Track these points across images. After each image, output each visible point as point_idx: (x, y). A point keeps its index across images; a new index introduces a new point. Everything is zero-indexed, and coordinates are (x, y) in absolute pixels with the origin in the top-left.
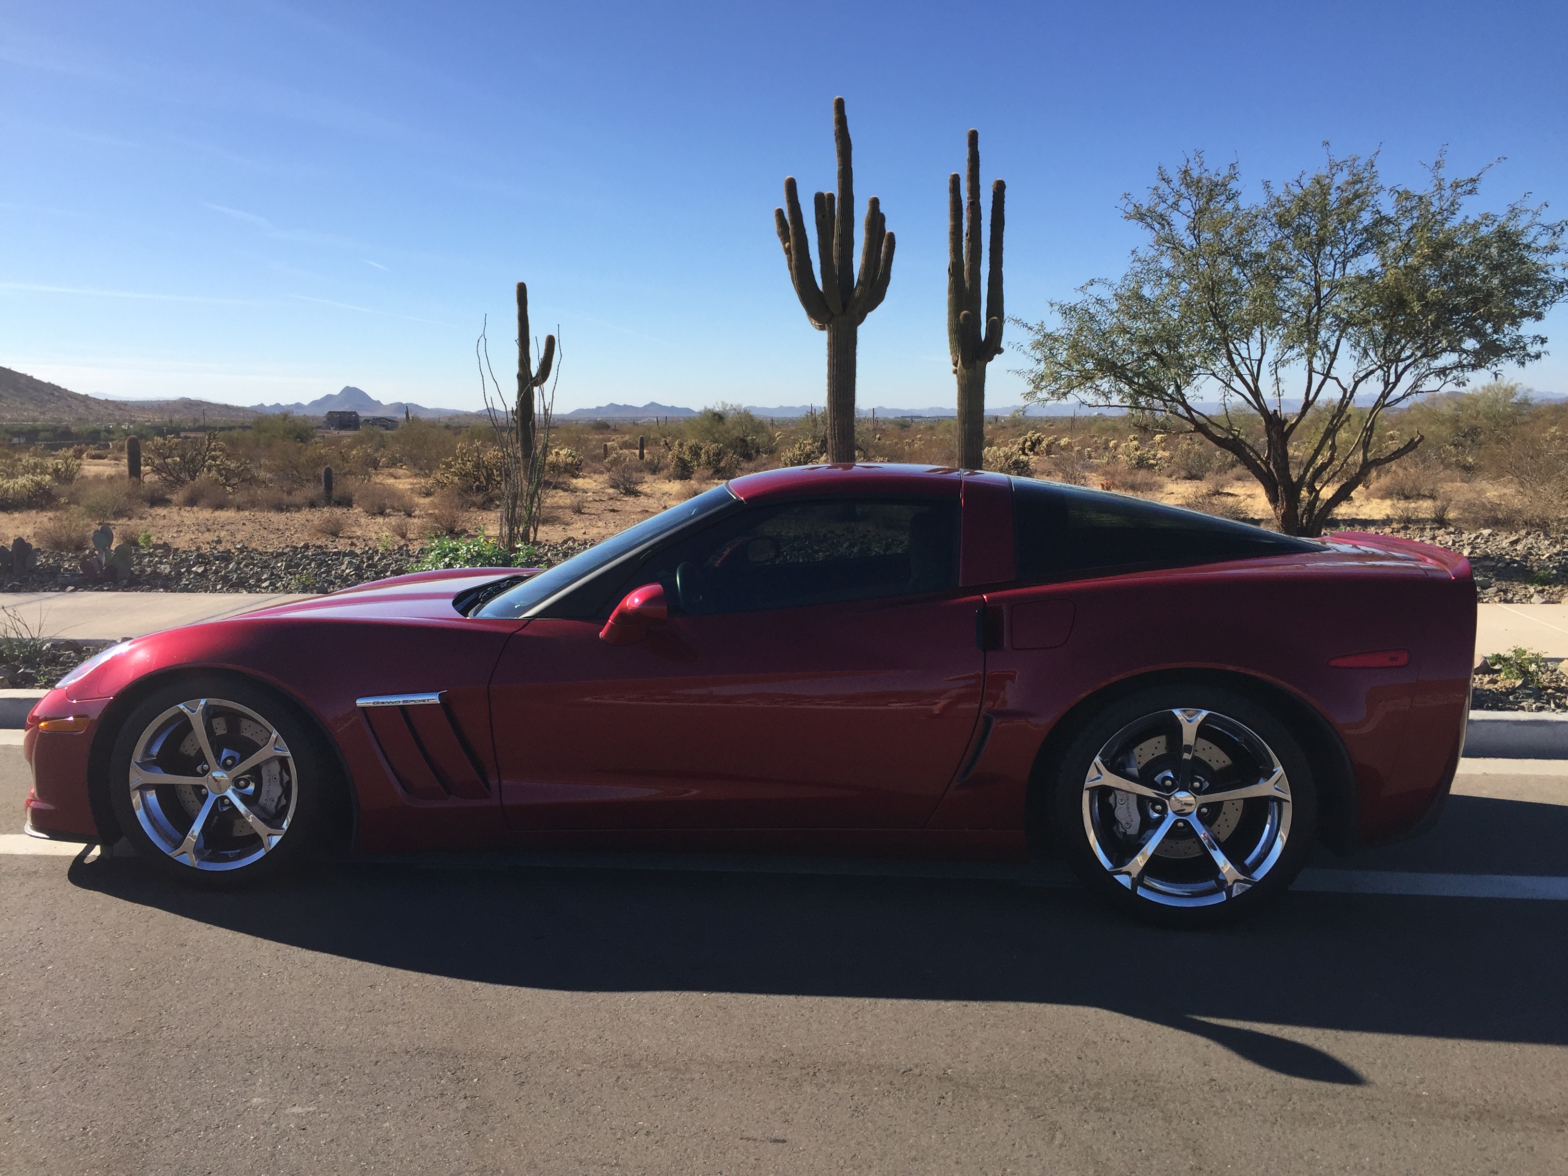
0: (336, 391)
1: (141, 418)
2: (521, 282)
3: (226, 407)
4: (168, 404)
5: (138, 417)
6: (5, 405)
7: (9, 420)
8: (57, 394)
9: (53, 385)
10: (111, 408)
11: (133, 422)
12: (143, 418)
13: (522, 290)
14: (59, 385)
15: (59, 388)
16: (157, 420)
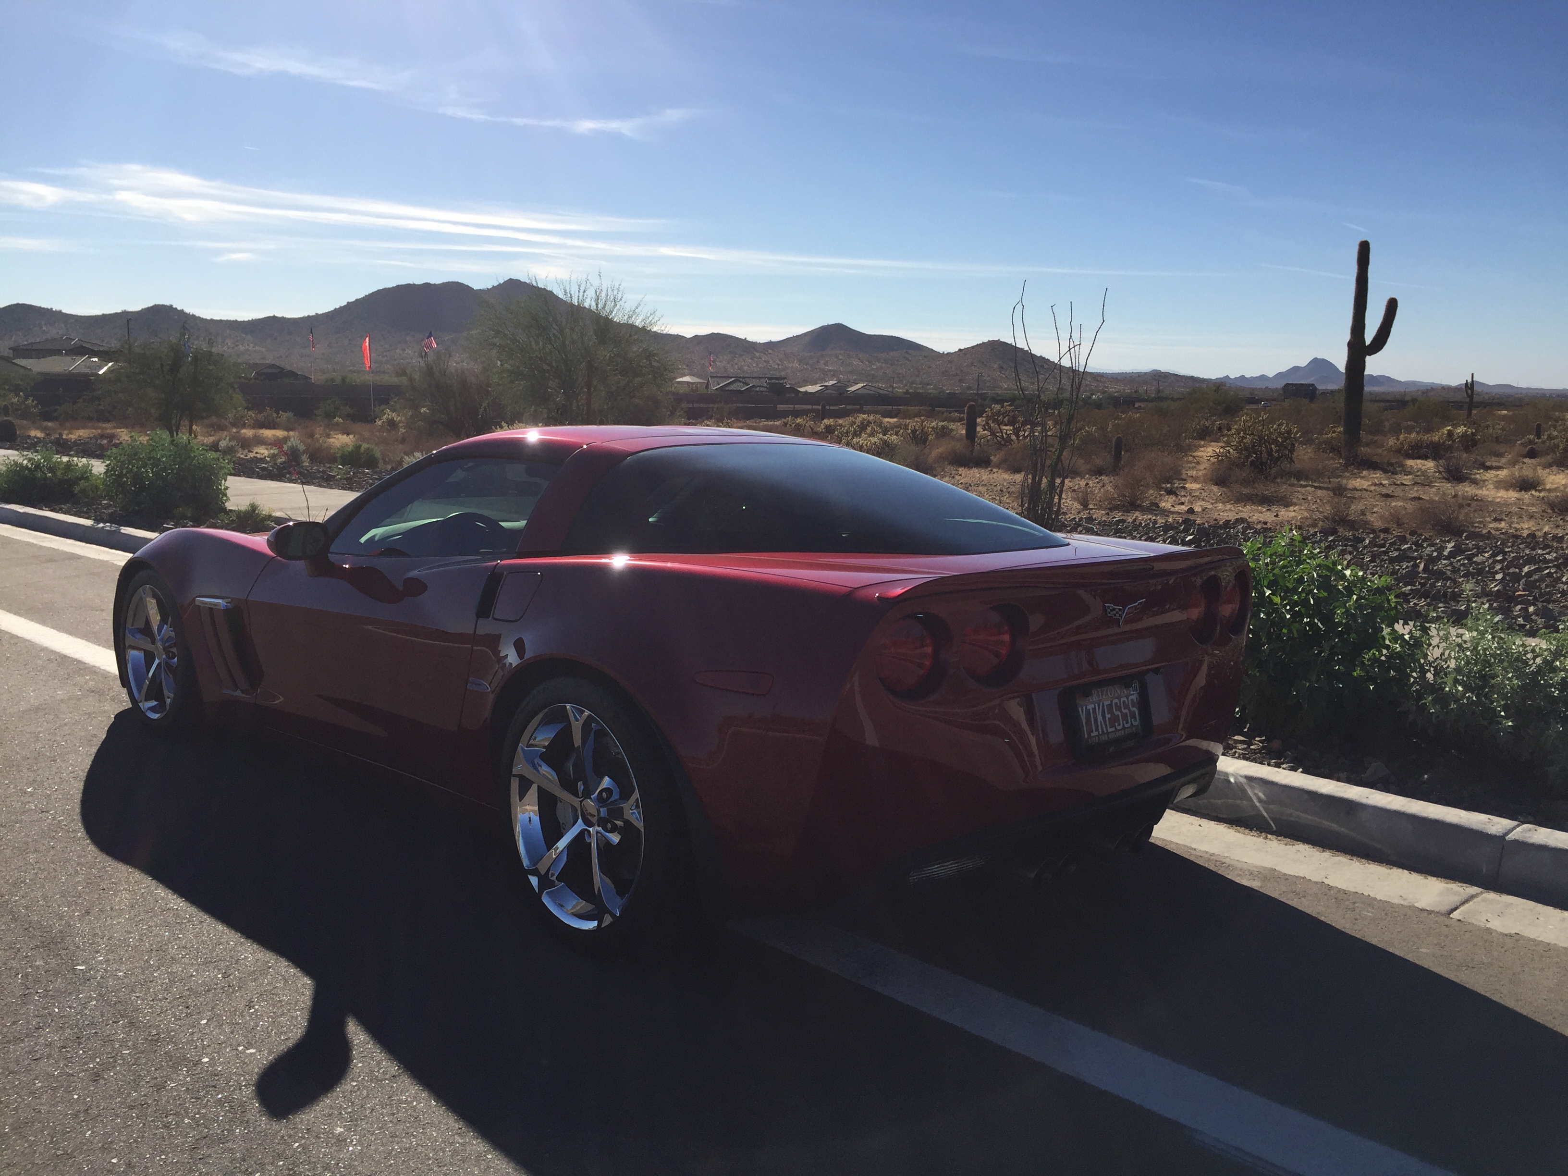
0: (1303, 363)
1: (1113, 389)
2: (1364, 239)
3: (1192, 379)
4: (1139, 376)
5: (1111, 388)
6: (1004, 376)
7: (1006, 389)
8: (1046, 366)
9: (1044, 358)
10: (1089, 379)
11: (1104, 392)
12: (1115, 388)
13: (1364, 250)
14: (1049, 358)
15: (1048, 360)
16: (1126, 391)
